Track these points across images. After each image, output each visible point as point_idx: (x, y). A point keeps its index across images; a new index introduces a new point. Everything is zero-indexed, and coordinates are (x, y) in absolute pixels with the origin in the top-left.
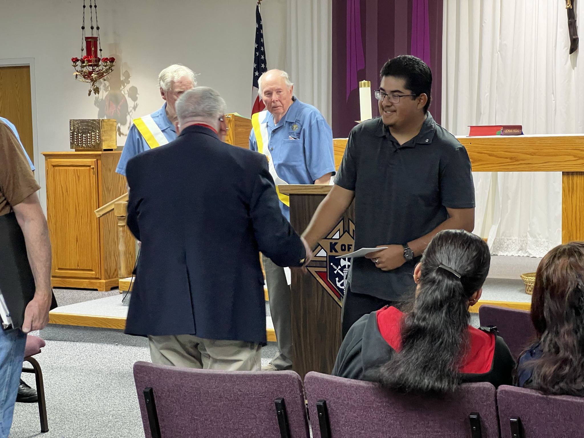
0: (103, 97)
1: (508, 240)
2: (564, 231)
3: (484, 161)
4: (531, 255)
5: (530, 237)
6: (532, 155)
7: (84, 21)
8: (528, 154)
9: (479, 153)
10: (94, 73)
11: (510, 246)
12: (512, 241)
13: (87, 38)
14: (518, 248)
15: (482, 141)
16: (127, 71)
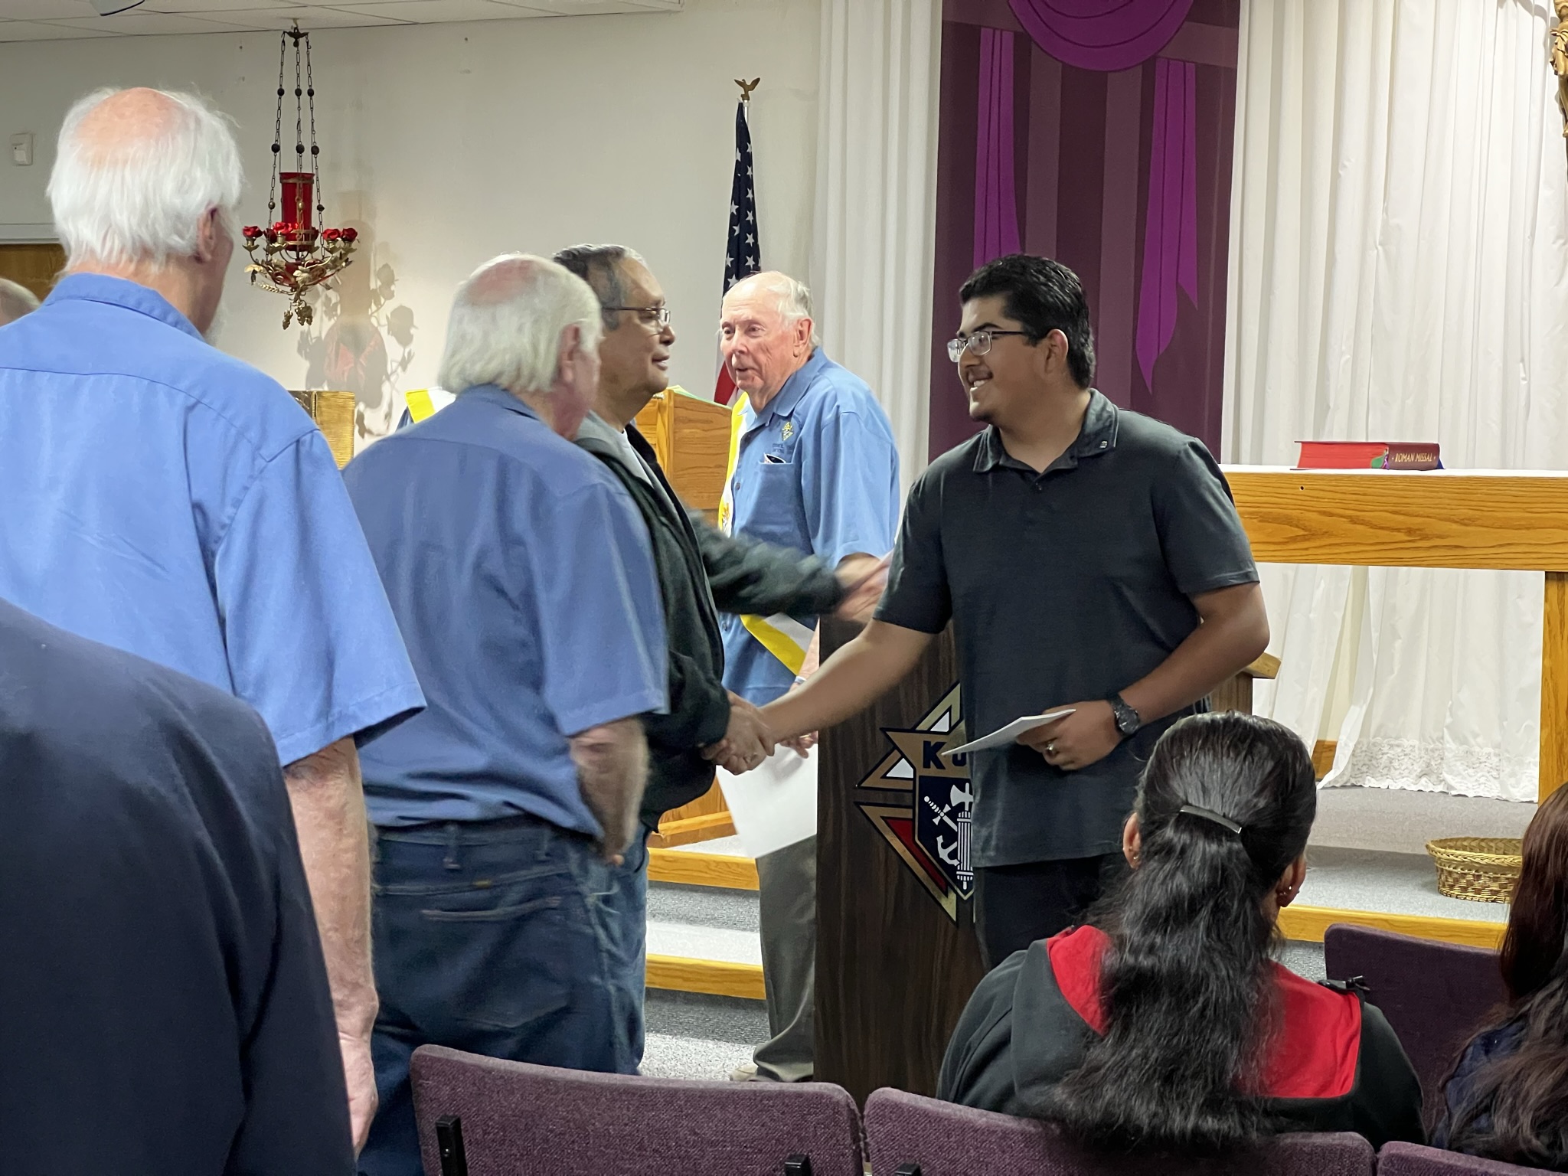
0: (320, 333)
1: (1392, 746)
2: (1547, 730)
3: (1336, 536)
4: (1455, 789)
5: (1450, 740)
6: (1466, 525)
7: (278, 130)
8: (1456, 522)
9: (1324, 513)
10: (300, 267)
11: (1396, 764)
12: (1403, 751)
13: (284, 176)
14: (1419, 770)
15: (1334, 483)
16: (386, 266)
